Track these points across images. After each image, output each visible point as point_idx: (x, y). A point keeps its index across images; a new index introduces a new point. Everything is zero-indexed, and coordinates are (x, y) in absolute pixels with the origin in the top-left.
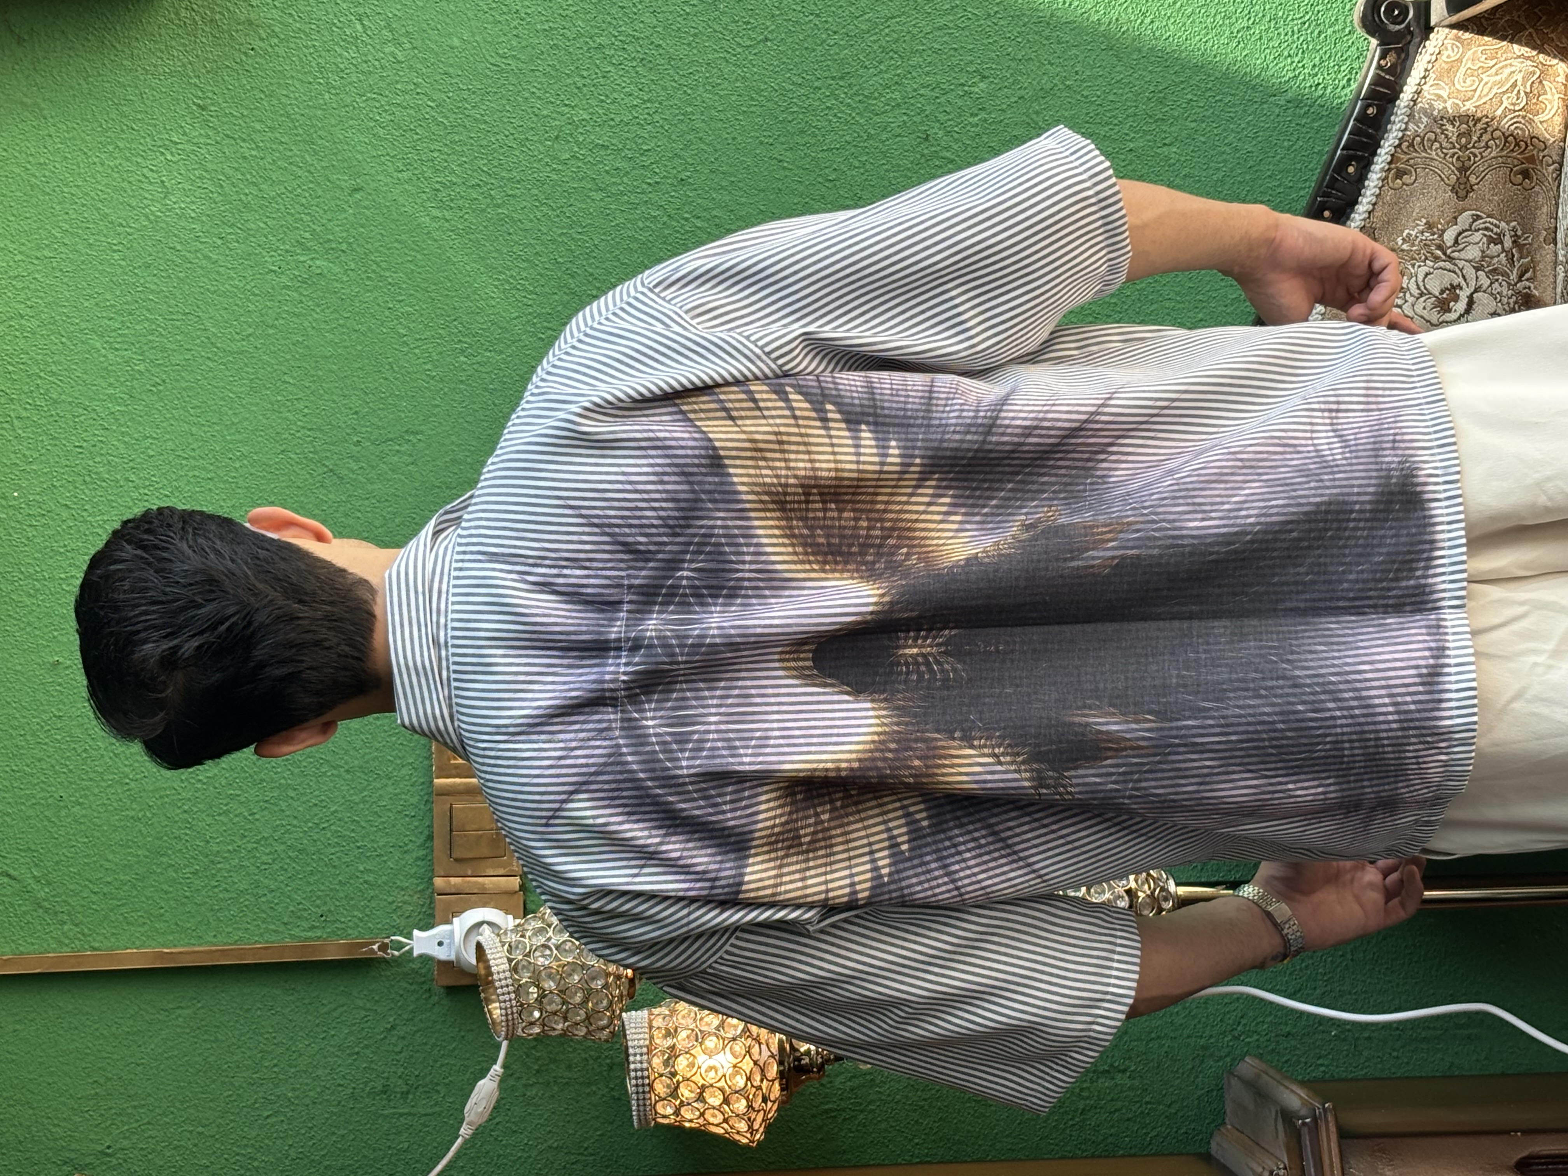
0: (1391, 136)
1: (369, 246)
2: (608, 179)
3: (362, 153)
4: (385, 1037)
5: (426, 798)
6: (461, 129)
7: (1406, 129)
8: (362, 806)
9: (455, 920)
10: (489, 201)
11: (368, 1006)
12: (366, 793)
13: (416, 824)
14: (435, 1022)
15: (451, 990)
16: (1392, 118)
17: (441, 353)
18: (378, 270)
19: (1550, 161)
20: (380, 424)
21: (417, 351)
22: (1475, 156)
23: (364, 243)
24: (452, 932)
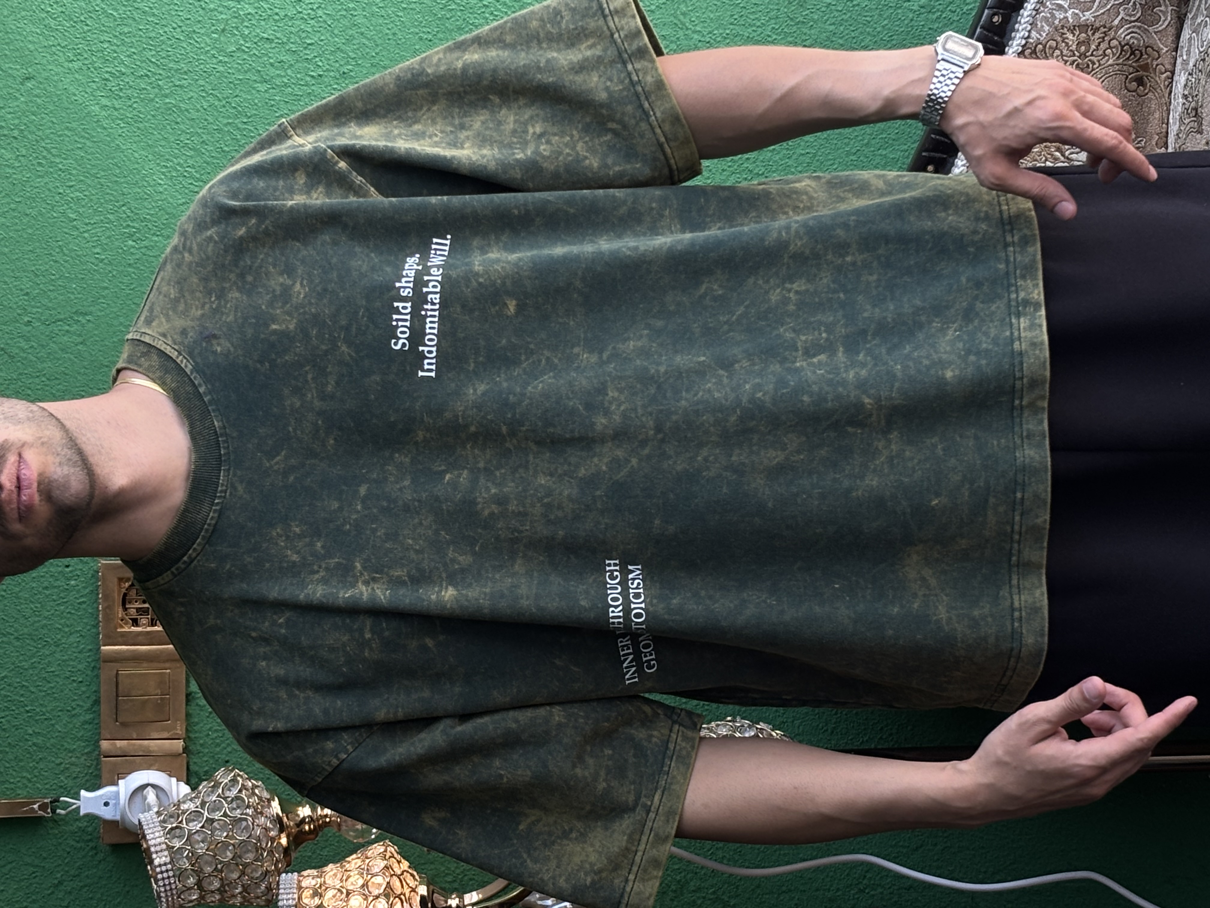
0: (1015, 43)
1: (40, 133)
2: (273, 72)
3: (35, 42)
4: (53, 893)
5: (93, 665)
6: (130, 21)
7: (1029, 37)
8: (31, 672)
9: (120, 781)
10: (156, 90)
11: (37, 862)
12: (35, 660)
13: (84, 689)
14: (100, 878)
15: (116, 848)
16: (1017, 26)
17: (109, 237)
18: (49, 156)
19: (1163, 70)
20: (50, 305)
21: (86, 235)
22: (1094, 63)
23: (35, 130)
24: (118, 793)
